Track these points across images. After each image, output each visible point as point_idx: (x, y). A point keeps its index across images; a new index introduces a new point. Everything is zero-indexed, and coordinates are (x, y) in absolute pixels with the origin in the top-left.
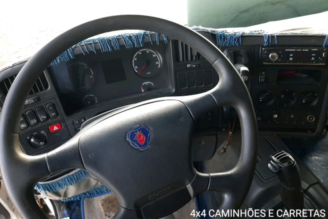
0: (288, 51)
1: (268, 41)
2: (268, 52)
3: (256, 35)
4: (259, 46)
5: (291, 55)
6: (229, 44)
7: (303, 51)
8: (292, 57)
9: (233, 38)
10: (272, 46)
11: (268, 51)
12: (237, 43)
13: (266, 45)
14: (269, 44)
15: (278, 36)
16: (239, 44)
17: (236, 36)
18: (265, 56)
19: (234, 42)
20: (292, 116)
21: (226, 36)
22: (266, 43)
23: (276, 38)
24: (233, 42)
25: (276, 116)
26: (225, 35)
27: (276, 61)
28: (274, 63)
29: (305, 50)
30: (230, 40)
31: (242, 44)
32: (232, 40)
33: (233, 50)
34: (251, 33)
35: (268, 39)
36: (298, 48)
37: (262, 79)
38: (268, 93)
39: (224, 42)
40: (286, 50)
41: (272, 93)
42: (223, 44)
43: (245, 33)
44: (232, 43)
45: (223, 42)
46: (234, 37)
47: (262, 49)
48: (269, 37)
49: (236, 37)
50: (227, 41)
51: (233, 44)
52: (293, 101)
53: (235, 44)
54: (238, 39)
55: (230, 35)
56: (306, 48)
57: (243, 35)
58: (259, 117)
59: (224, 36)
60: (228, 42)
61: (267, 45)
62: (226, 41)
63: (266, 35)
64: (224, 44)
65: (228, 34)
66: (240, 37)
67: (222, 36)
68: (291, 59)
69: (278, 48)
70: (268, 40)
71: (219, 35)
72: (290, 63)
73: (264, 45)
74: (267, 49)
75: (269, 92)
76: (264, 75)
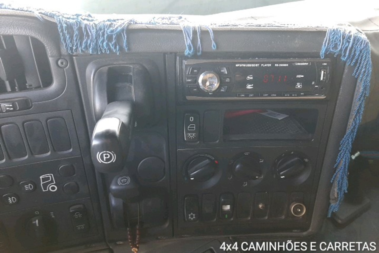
0: (243, 67)
1: (192, 43)
2: (195, 71)
3: (165, 27)
4: (176, 54)
5: (250, 78)
6: (95, 49)
7: (277, 67)
8: (250, 82)
9: (103, 34)
10: (205, 55)
11: (194, 67)
12: (115, 48)
13: (189, 54)
14: (196, 50)
15: (215, 32)
16: (121, 49)
17: (111, 29)
18: (189, 80)
19: (108, 45)
20: (260, 206)
21: (85, 28)
22: (190, 49)
23: (212, 35)
24: (105, 43)
25: (228, 207)
26: (83, 26)
27: (217, 93)
28: (211, 96)
29: (282, 65)
30: (96, 38)
31: (129, 49)
32: (101, 39)
33: (109, 66)
34: (153, 24)
35: (193, 38)
36: (266, 60)
37: (190, 132)
38: (207, 161)
39: (81, 45)
40: (237, 65)
41: (216, 161)
42: (80, 49)
43: (136, 23)
44: (103, 47)
45: (77, 44)
46: (106, 29)
47: (181, 63)
48: (195, 32)
49: (112, 31)
50: (89, 41)
51: (105, 49)
52: (259, 176)
53: (110, 49)
54: (119, 36)
55: (96, 25)
56: (282, 60)
57: (132, 27)
58: (192, 214)
59: (80, 29)
60: (90, 45)
61: (191, 53)
62: (87, 42)
63: (188, 28)
64: (82, 50)
65: (91, 23)
66: (123, 30)
67: (75, 28)
68: (249, 87)
69: (218, 60)
70: (194, 41)
71: (64, 25)
72: (247, 96)
73: (186, 54)
74: (192, 63)
75: (209, 158)
76: (192, 123)
